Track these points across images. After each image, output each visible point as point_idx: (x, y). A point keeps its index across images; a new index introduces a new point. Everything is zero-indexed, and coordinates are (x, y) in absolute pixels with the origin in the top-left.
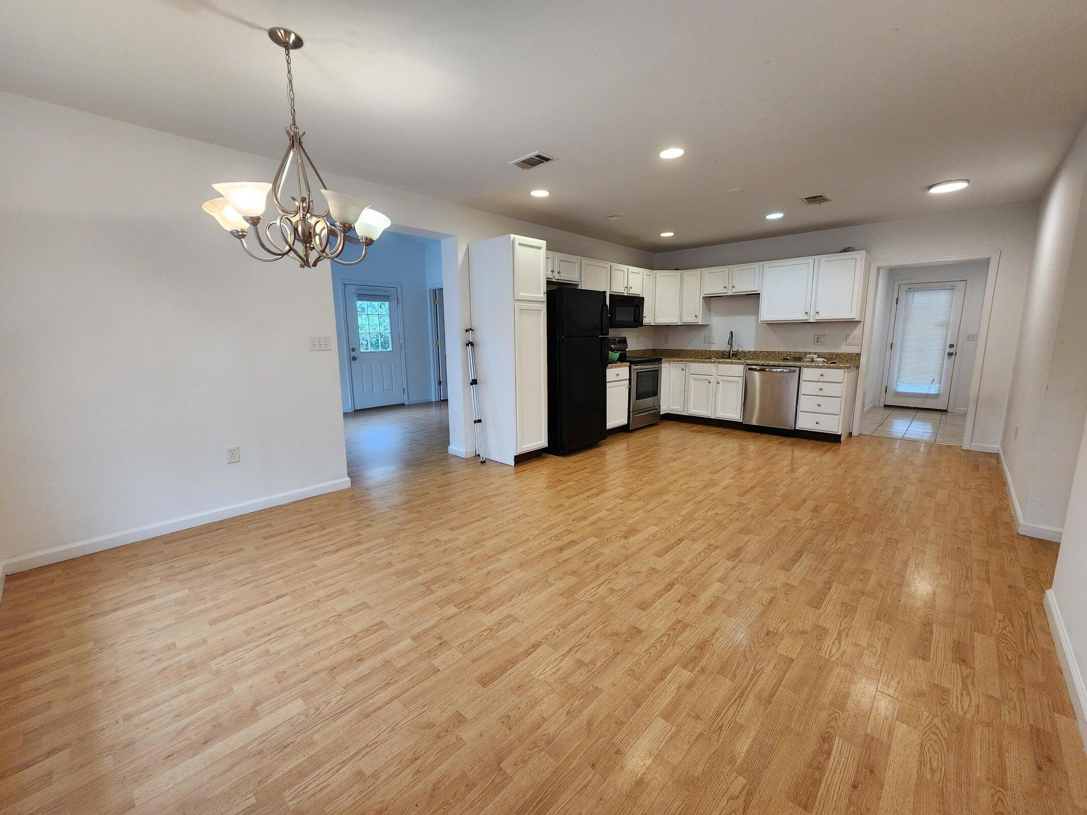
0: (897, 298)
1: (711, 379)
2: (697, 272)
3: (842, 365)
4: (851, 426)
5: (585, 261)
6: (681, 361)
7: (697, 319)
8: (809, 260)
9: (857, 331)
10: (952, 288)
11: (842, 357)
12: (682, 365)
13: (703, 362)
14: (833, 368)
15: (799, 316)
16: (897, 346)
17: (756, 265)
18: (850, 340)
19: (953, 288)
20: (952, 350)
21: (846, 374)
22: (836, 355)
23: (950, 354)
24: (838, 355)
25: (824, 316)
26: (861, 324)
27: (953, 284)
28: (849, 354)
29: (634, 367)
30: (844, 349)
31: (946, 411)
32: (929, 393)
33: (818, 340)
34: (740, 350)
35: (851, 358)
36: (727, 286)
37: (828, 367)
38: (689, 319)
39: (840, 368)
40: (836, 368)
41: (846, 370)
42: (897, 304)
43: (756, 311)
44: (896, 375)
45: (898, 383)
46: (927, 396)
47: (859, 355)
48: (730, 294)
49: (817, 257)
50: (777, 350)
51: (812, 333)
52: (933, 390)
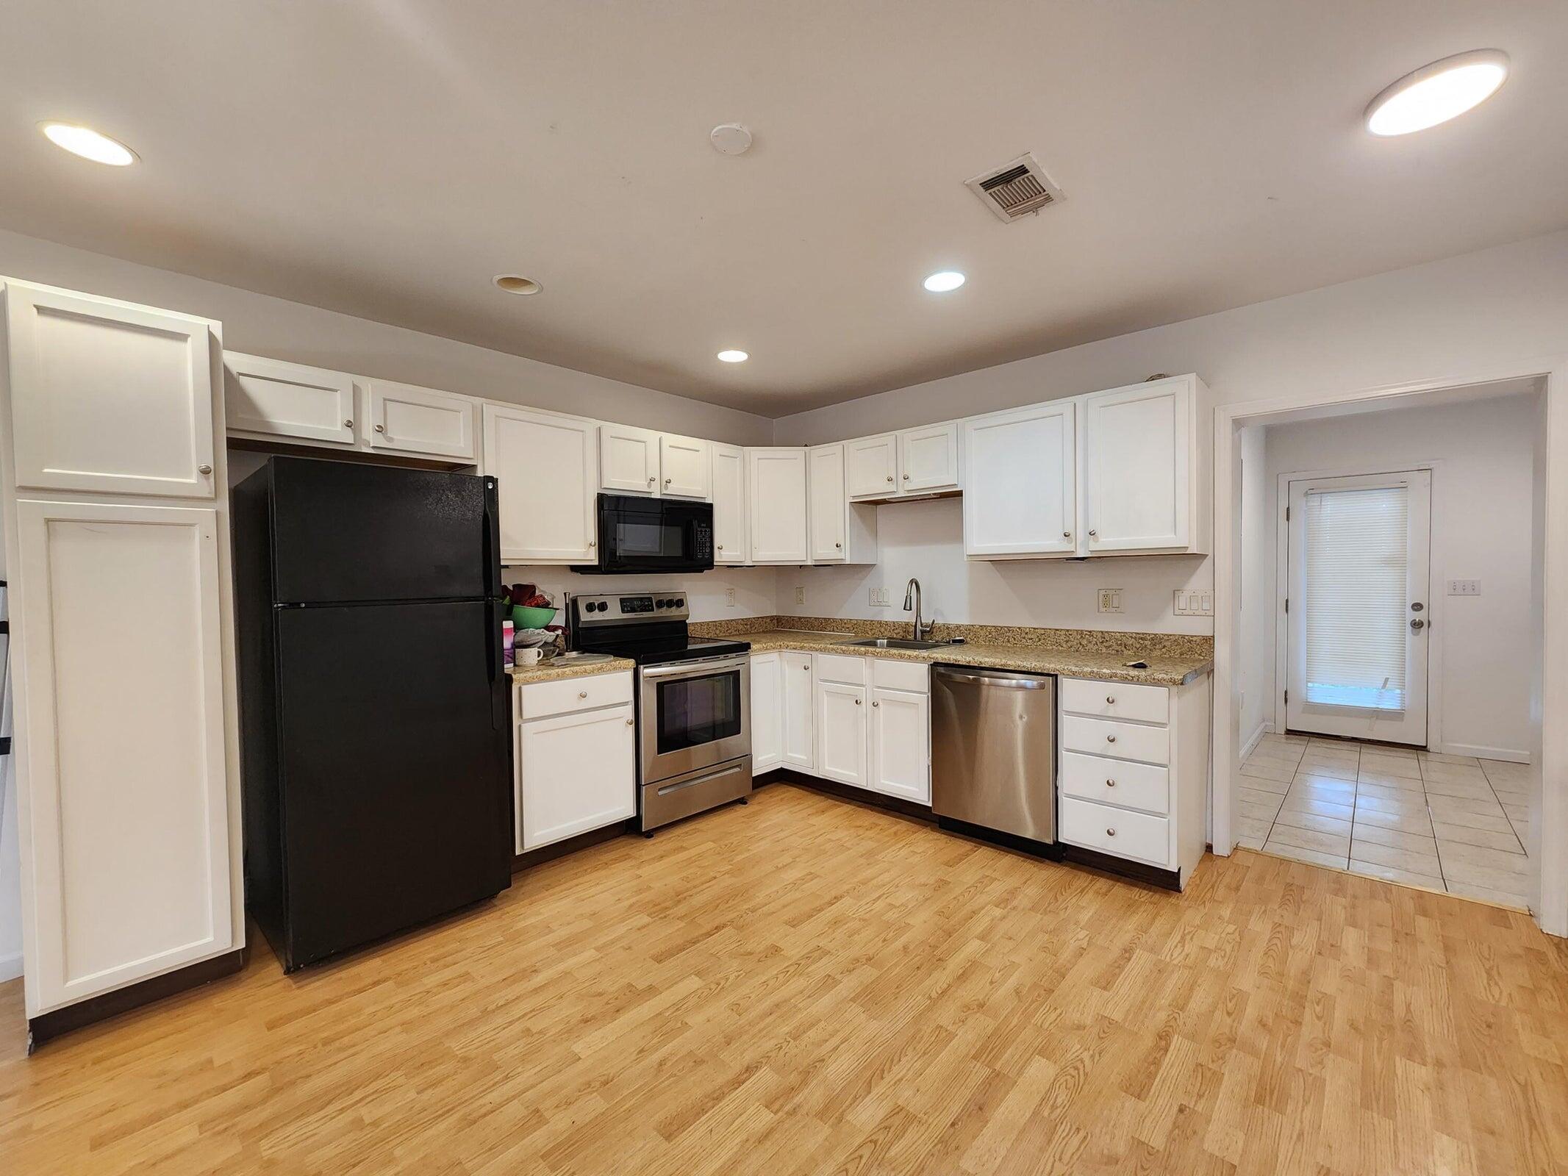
0: (1288, 509)
1: (862, 694)
2: (835, 448)
3: (1161, 676)
4: (1209, 829)
5: (492, 410)
6: (802, 648)
7: (841, 551)
8: (1063, 406)
9: (1198, 582)
10: (1403, 485)
11: (1168, 644)
12: (802, 658)
13: (844, 652)
14: (1138, 681)
15: (1051, 543)
16: (1299, 604)
17: (948, 427)
18: (1182, 601)
19: (1403, 487)
20: (1419, 616)
21: (1175, 701)
22: (1152, 639)
23: (1417, 625)
24: (1156, 640)
25: (1110, 541)
26: (1207, 562)
27: (1404, 477)
28: (1183, 637)
29: (647, 671)
30: (1171, 624)
31: (1424, 749)
32: (1380, 707)
33: (1107, 601)
34: (939, 621)
35: (1191, 649)
36: (894, 478)
37: (1125, 680)
38: (825, 552)
39: (1157, 683)
40: (1145, 682)
41: (1174, 689)
42: (1288, 519)
43: (956, 533)
44: (1303, 666)
45: (1310, 685)
46: (1377, 714)
47: (1209, 641)
48: (901, 494)
49: (1079, 399)
50: (1015, 623)
51: (1089, 584)
52: (1390, 703)
